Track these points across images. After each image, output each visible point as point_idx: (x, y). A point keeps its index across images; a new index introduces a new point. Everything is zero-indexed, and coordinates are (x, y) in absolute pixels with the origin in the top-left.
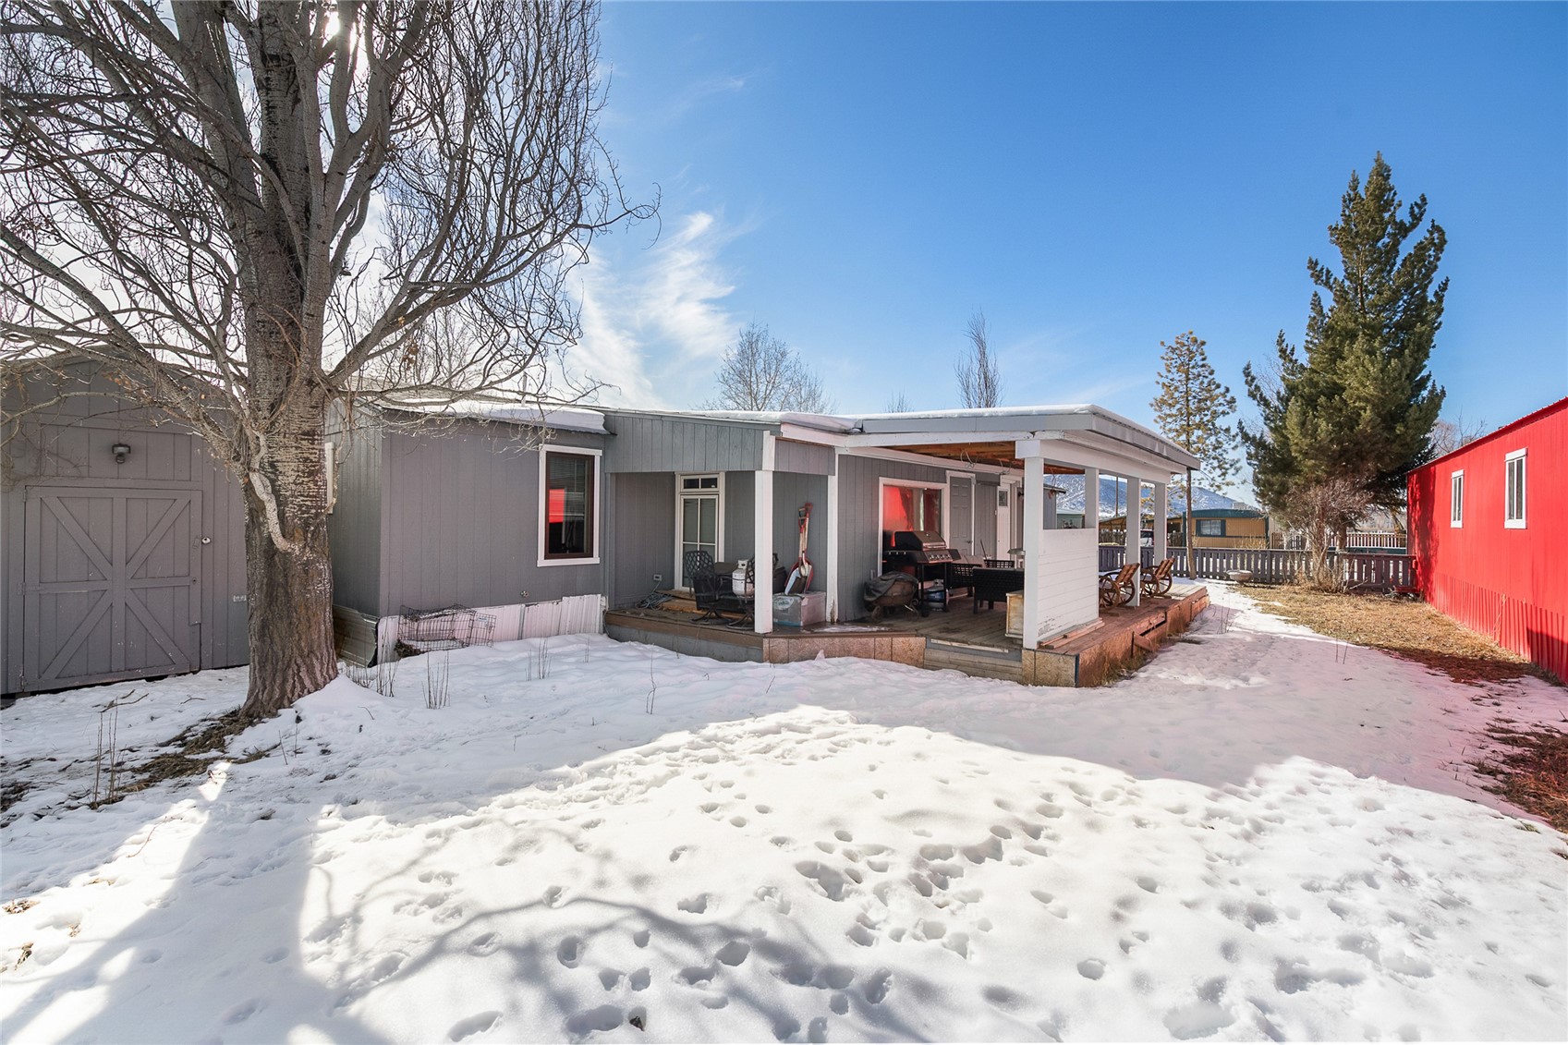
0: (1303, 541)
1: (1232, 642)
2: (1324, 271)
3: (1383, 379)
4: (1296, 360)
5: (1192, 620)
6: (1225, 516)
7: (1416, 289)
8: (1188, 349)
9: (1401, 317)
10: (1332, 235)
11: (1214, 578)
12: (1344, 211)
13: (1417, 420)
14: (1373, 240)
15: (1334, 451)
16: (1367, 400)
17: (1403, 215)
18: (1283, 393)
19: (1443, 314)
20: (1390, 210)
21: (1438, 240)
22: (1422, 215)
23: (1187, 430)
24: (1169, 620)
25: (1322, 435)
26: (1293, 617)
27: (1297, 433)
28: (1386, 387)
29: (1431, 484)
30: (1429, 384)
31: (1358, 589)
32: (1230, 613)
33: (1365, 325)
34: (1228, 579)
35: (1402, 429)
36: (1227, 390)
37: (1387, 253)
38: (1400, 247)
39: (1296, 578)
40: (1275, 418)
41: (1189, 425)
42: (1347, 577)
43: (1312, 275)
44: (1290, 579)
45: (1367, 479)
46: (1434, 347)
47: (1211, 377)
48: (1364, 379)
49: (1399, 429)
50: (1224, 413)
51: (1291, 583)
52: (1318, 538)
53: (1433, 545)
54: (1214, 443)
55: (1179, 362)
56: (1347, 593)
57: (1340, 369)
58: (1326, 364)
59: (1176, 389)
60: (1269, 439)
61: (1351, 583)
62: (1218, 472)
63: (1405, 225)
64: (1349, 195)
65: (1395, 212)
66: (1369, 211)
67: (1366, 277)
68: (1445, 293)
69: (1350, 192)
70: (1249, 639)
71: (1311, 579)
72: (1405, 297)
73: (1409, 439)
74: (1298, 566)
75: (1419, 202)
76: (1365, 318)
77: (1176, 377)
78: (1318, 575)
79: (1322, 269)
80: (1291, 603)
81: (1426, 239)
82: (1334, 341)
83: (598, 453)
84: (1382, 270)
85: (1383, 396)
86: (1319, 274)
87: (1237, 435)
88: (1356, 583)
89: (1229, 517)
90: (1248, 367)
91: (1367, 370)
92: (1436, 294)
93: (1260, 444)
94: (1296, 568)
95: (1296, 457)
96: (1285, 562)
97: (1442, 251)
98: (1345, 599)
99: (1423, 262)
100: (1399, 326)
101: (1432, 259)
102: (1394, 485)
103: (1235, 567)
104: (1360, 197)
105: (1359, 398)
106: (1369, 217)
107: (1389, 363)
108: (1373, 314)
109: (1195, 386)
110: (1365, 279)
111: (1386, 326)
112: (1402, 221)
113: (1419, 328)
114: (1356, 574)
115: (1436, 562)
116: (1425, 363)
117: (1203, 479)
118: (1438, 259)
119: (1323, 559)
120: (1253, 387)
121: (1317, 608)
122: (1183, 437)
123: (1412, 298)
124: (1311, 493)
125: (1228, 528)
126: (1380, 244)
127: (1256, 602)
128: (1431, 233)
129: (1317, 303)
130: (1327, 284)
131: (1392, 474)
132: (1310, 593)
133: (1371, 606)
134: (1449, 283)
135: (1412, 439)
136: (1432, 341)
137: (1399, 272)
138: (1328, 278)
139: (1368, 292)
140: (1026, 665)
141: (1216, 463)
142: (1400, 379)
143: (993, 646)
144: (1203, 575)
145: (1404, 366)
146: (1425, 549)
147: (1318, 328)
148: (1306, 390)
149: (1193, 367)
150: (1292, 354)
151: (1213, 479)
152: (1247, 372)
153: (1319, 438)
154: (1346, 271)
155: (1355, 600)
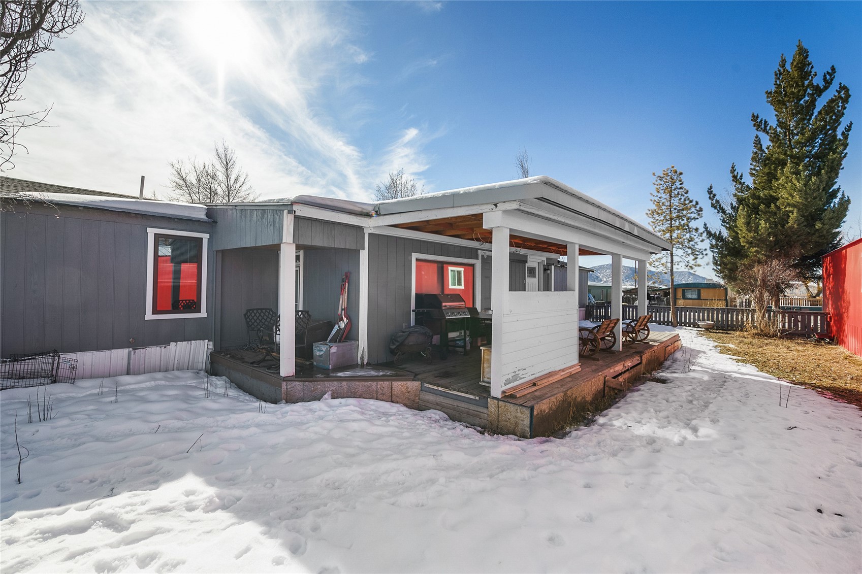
0: (750, 302)
1: (691, 381)
2: (763, 122)
3: (806, 191)
4: (744, 183)
5: (666, 360)
6: (700, 287)
7: (829, 130)
8: (671, 178)
9: (818, 150)
10: (768, 97)
11: (690, 326)
12: (776, 82)
13: (831, 219)
14: (797, 98)
15: (771, 241)
16: (794, 206)
17: (818, 81)
18: (734, 204)
19: (848, 147)
20: (808, 79)
21: (845, 95)
22: (832, 80)
23: (671, 230)
24: (644, 362)
25: (762, 230)
26: (744, 357)
27: (744, 229)
28: (808, 196)
29: (843, 263)
30: (839, 195)
31: (789, 335)
32: (695, 353)
33: (792, 157)
34: (699, 327)
35: (820, 225)
36: (697, 203)
37: (808, 107)
38: (817, 103)
39: (745, 326)
40: (729, 221)
41: (671, 227)
42: (780, 326)
43: (754, 125)
44: (741, 327)
45: (794, 260)
46: (843, 169)
47: (686, 195)
48: (792, 191)
49: (818, 225)
50: (695, 219)
51: (742, 330)
52: (760, 300)
53: (844, 305)
54: (688, 238)
55: (665, 186)
56: (781, 338)
57: (774, 186)
58: (764, 183)
59: (663, 204)
60: (725, 233)
61: (783, 330)
62: (692, 257)
63: (820, 88)
64: (779, 71)
65: (812, 80)
66: (794, 78)
67: (792, 124)
68: (850, 133)
69: (780, 68)
70: (706, 378)
71: (755, 327)
72: (821, 136)
73: (825, 232)
74: (746, 319)
75: (830, 71)
76: (792, 152)
77: (663, 196)
78: (760, 324)
79: (762, 120)
80: (741, 345)
81: (835, 96)
82: (770, 168)
83: (205, 237)
84: (803, 119)
85: (806, 203)
86: (759, 124)
87: (704, 232)
88: (787, 331)
89: (703, 288)
90: (711, 187)
91: (794, 185)
92: (843, 134)
93: (719, 238)
94: (745, 319)
95: (744, 246)
96: (737, 316)
97: (847, 102)
98: (780, 342)
99: (834, 112)
100: (817, 156)
101: (840, 109)
102: (814, 265)
103: (703, 319)
104: (787, 70)
105: (789, 205)
106: (795, 82)
107: (810, 179)
108: (798, 149)
109: (675, 202)
110: (791, 126)
111: (807, 157)
112: (818, 85)
113: (831, 156)
114: (787, 324)
115: (848, 317)
116: (836, 180)
117: (681, 261)
118: (845, 108)
119: (764, 315)
120: (714, 201)
121: (760, 349)
122: (668, 235)
123: (826, 136)
124: (755, 269)
125: (702, 294)
126: (802, 102)
127: (716, 344)
128: (839, 92)
129: (758, 142)
130: (765, 131)
131: (811, 257)
132: (754, 338)
133: (800, 348)
134: (853, 126)
135: (827, 232)
136: (841, 165)
137: (816, 118)
138: (766, 127)
139: (794, 135)
140: (491, 412)
141: (690, 251)
142: (819, 190)
143: (467, 393)
144: (682, 324)
145: (821, 181)
146: (837, 307)
147: (759, 159)
148: (751, 201)
149: (675, 189)
150: (741, 179)
151: (688, 262)
152: (710, 191)
153: (760, 233)
154: (778, 120)
155: (787, 343)
